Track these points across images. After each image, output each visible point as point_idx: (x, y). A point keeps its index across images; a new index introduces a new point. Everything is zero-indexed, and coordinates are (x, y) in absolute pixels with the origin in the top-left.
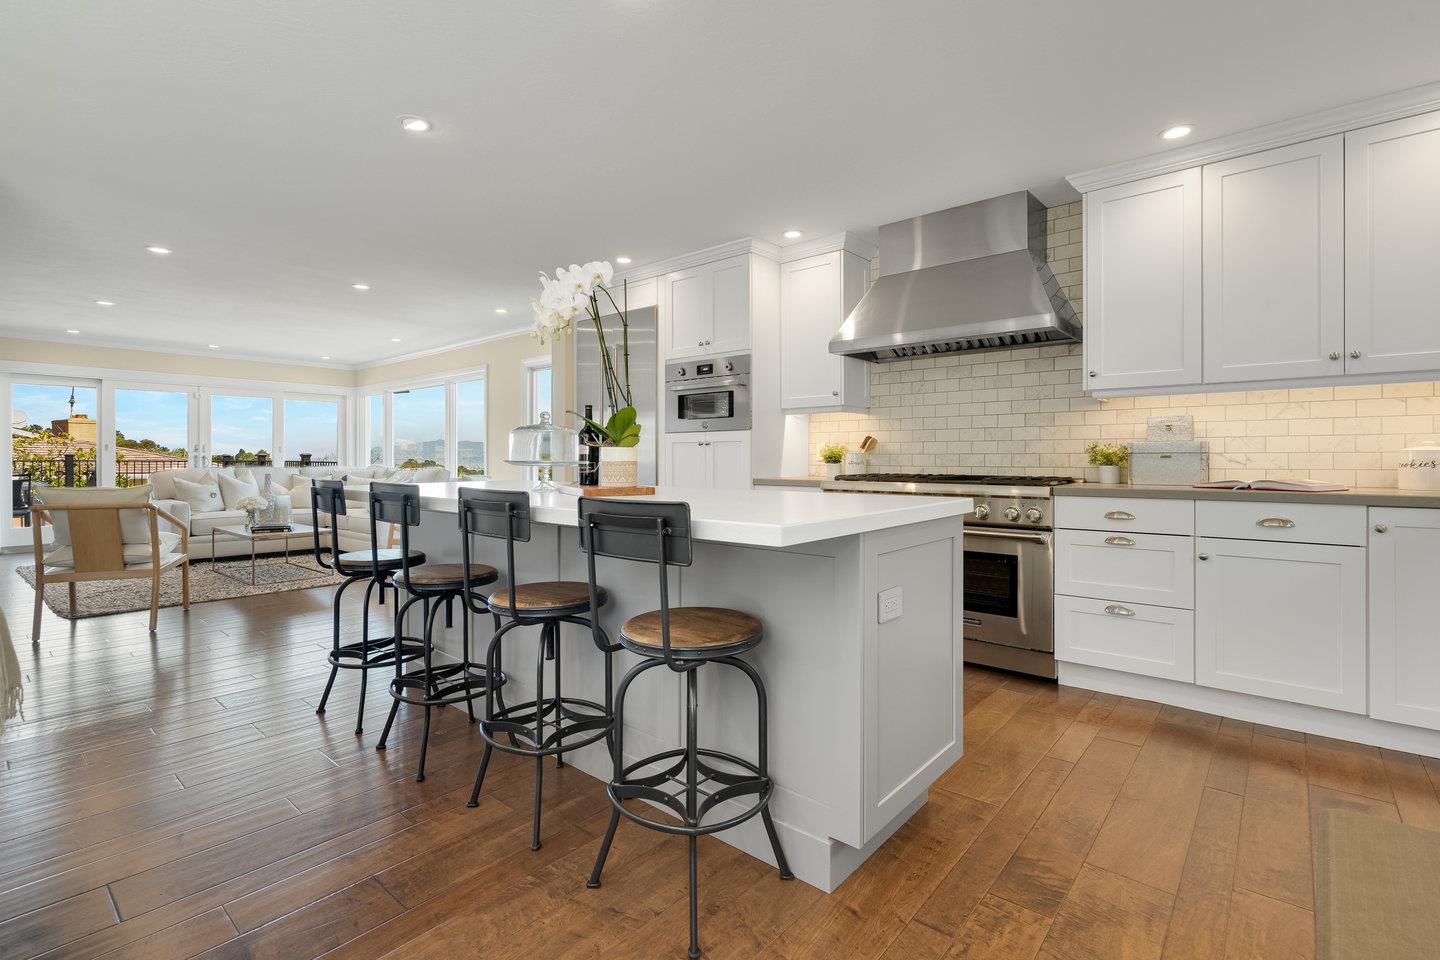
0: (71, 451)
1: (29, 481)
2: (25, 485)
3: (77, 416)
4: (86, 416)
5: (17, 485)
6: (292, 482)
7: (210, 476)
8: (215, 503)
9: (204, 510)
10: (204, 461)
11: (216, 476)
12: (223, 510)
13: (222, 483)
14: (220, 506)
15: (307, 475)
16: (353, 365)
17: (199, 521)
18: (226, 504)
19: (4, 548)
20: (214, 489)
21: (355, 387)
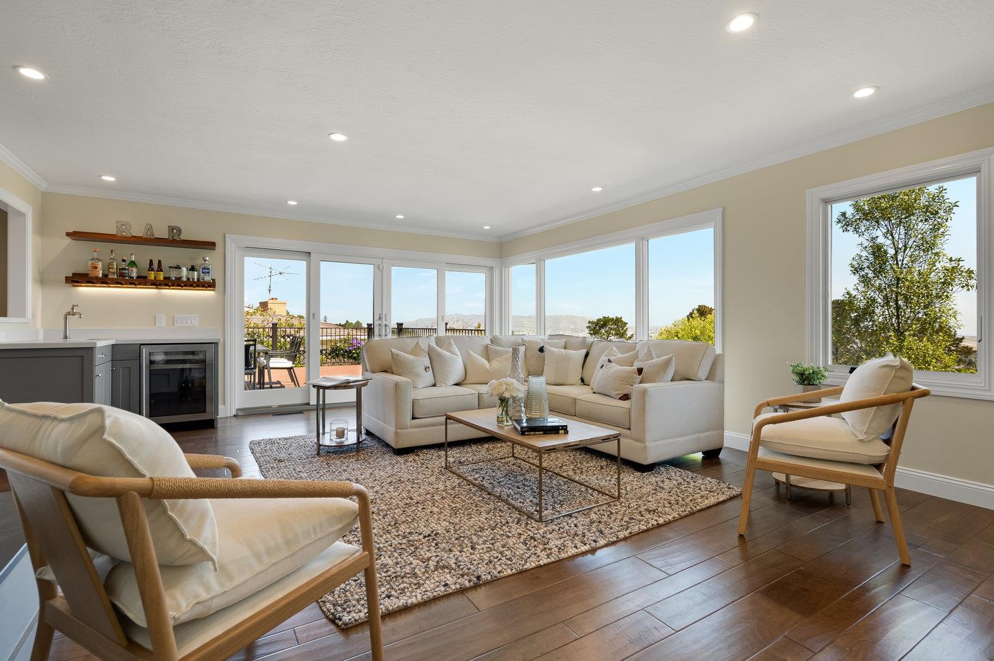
0: (275, 321)
1: (255, 345)
2: (252, 348)
3: (272, 299)
4: (276, 299)
5: (247, 348)
6: (487, 353)
7: (420, 346)
8: (428, 377)
9: (420, 386)
10: (386, 328)
11: (427, 347)
12: (434, 385)
13: (431, 355)
14: (432, 381)
15: (500, 345)
16: (500, 237)
17: (421, 401)
18: (436, 379)
19: (238, 410)
20: (427, 362)
21: (501, 258)
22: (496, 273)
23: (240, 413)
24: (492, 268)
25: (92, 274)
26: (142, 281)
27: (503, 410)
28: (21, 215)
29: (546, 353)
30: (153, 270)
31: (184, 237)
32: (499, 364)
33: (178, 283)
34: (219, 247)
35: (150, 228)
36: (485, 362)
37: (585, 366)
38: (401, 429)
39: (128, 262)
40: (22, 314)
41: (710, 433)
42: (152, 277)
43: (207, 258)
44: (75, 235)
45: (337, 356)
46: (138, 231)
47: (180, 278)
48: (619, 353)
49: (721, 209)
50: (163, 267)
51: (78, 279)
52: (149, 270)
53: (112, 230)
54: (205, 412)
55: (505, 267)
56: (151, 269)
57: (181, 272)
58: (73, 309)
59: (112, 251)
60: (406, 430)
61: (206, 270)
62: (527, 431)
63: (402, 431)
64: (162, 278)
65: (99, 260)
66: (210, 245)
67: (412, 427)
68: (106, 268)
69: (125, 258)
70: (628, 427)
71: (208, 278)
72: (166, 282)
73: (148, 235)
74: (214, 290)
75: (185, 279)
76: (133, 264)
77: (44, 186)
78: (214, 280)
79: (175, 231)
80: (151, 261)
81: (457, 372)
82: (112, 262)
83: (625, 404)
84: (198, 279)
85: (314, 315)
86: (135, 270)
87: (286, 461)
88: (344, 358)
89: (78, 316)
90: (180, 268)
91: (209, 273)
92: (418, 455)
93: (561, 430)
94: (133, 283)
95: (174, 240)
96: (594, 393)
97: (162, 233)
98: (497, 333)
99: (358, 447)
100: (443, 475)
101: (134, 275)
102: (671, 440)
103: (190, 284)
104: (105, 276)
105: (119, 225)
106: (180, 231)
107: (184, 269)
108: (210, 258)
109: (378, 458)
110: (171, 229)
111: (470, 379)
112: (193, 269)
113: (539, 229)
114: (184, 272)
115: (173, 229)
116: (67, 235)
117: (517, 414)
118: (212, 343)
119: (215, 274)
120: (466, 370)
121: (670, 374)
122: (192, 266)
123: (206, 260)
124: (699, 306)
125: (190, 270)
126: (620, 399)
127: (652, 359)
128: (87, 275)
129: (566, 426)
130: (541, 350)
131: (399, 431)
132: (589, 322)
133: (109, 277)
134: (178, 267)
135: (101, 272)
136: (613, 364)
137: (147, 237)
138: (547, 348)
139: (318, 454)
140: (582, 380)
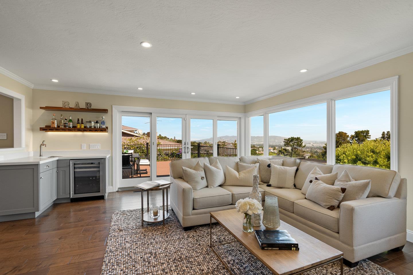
6: (238, 168)
7: (199, 164)
8: (204, 183)
9: (198, 189)
10: (188, 149)
11: (203, 165)
12: (207, 187)
13: (206, 170)
14: (206, 184)
15: (244, 162)
16: (244, 102)
17: (198, 199)
18: (208, 183)
19: (119, 188)
20: (203, 174)
21: (245, 113)
22: (243, 120)
23: (120, 190)
24: (240, 118)
25: (52, 126)
26: (74, 129)
27: (247, 220)
28: (19, 100)
29: (272, 168)
30: (79, 123)
31: (92, 107)
32: (244, 175)
33: (91, 130)
34: (109, 111)
35: (77, 104)
36: (236, 173)
37: (296, 177)
38: (186, 216)
39: (68, 120)
40: (20, 146)
41: (397, 235)
42: (79, 127)
43: (104, 117)
44: (47, 108)
45: (173, 156)
46: (72, 105)
47: (91, 127)
48: (321, 173)
49: (397, 77)
50: (84, 121)
51: (48, 128)
52: (77, 124)
53: (60, 105)
54: (100, 192)
55: (247, 117)
56: (78, 123)
57: (91, 124)
58: (43, 142)
59: (61, 115)
60: (189, 217)
61: (103, 123)
62: (266, 247)
63: (187, 217)
64: (83, 127)
65: (55, 119)
66: (105, 111)
67: (192, 215)
68: (59, 123)
69: (66, 118)
70: (337, 231)
71: (104, 127)
72: (85, 129)
73: (77, 107)
74: (107, 132)
75: (93, 127)
76: (70, 121)
77: (32, 86)
78: (107, 128)
79: (89, 105)
80: (78, 120)
81: (220, 179)
82: (62, 120)
83: (333, 214)
84: (99, 127)
85: (153, 143)
86: (71, 124)
87: (124, 231)
88: (176, 157)
89: (45, 146)
90: (91, 122)
91: (104, 124)
92: (196, 231)
93: (293, 247)
94: (70, 130)
95: (89, 109)
96: (305, 198)
97: (83, 106)
98: (243, 155)
99: (164, 222)
100: (208, 255)
101: (71, 126)
102: (370, 244)
103: (96, 130)
104: (58, 127)
105: (64, 103)
106: (91, 104)
107: (93, 123)
108: (105, 117)
109: (173, 231)
110: (87, 104)
111: (228, 183)
112: (97, 122)
113: (265, 97)
114: (93, 124)
115: (88, 104)
116: (40, 108)
117: (257, 222)
118: (103, 159)
119: (107, 124)
120: (225, 177)
121: (367, 193)
122: (97, 121)
123: (103, 118)
124: (339, 132)
125: (96, 123)
126: (328, 208)
127: (350, 181)
128: (50, 126)
129: (297, 244)
130: (269, 166)
131: (185, 217)
132: (285, 140)
133: (60, 127)
134: (90, 122)
135: (56, 125)
136: (320, 182)
137: (76, 108)
138: (272, 165)
139: (142, 226)
140: (295, 185)
